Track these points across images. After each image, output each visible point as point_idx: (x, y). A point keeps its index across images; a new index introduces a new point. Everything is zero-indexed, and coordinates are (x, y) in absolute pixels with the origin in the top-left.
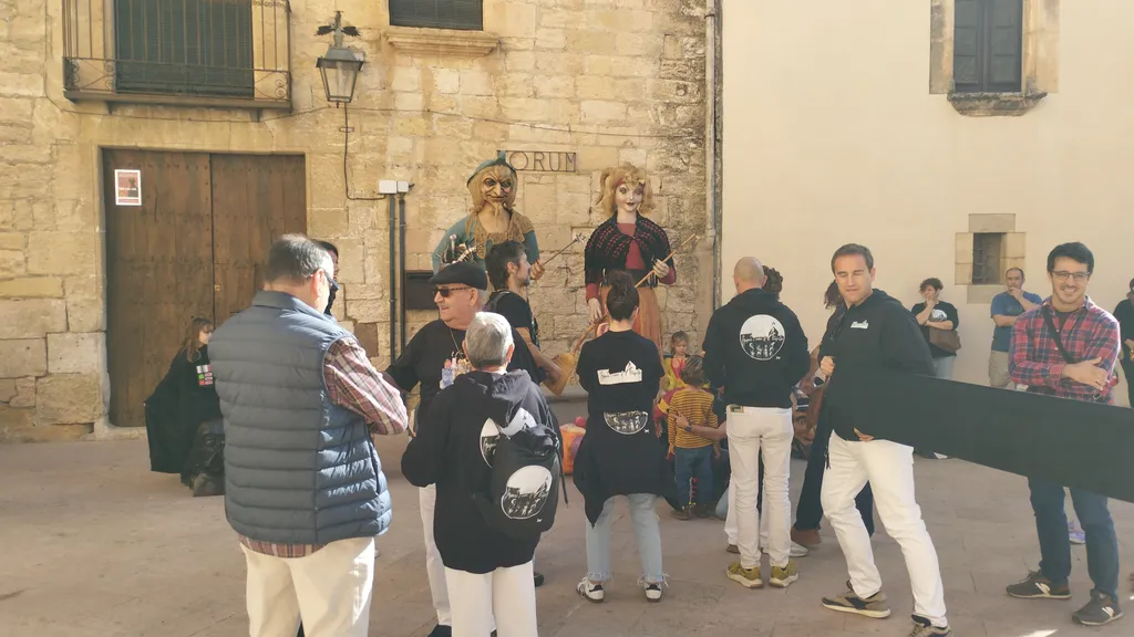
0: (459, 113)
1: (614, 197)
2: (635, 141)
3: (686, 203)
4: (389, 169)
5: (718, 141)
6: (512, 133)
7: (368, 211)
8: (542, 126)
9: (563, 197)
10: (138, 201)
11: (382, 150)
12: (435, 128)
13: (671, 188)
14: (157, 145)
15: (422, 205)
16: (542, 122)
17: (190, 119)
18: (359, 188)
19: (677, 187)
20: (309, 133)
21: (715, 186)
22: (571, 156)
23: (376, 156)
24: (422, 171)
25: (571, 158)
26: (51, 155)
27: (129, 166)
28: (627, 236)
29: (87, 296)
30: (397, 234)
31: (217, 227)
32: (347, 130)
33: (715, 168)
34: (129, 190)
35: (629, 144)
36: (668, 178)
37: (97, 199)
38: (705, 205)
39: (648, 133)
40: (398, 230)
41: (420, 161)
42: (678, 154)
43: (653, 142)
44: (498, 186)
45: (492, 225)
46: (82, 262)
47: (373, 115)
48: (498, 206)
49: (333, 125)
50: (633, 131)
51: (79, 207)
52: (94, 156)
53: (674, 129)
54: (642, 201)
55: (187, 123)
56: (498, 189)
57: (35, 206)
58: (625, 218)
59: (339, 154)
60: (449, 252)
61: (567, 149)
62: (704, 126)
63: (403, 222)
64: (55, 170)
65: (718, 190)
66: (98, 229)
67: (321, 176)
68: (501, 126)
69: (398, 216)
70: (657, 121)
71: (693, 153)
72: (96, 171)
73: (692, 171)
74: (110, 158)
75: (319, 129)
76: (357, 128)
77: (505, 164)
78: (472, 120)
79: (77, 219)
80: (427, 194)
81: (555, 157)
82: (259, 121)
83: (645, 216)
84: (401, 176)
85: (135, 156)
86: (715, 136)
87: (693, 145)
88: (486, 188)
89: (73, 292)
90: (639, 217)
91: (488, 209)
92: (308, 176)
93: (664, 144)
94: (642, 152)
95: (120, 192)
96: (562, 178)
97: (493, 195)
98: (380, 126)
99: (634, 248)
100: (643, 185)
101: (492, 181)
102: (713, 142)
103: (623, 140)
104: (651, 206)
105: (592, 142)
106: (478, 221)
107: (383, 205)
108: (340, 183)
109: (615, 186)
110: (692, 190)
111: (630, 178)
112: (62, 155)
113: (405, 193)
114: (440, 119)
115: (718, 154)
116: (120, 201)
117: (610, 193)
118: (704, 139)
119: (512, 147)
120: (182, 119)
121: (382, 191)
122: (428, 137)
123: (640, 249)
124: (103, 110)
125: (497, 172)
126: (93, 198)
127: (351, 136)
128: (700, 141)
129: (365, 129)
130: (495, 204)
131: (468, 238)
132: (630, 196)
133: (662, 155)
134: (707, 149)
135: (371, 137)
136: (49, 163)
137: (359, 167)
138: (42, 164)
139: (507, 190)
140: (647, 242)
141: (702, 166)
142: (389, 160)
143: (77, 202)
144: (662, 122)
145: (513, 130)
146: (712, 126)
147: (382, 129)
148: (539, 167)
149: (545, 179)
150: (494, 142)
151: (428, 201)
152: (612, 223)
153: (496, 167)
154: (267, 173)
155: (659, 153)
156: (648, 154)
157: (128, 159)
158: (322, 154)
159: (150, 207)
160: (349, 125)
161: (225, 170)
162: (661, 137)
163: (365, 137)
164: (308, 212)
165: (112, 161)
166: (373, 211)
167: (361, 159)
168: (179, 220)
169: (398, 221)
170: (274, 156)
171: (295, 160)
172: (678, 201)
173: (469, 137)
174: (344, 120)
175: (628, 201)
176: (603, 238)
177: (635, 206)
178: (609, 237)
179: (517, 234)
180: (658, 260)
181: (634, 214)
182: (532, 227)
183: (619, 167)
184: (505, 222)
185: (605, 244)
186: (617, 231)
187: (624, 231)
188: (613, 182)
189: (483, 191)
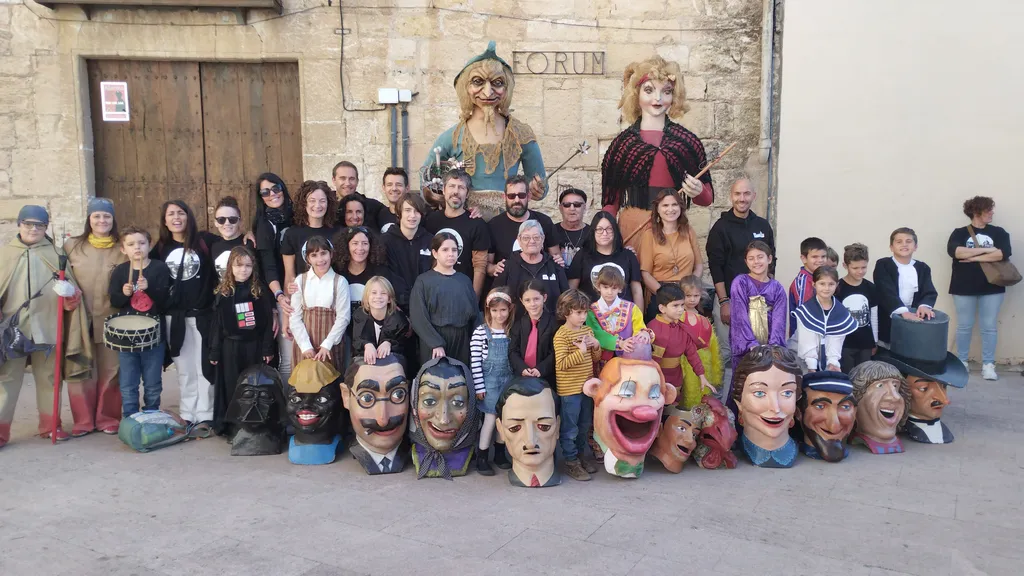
0: (468, 9)
1: (637, 99)
2: (676, 36)
3: (736, 110)
4: (390, 75)
5: (777, 32)
6: (530, 30)
7: (368, 124)
8: (565, 21)
9: (590, 104)
10: (125, 117)
11: (382, 53)
12: (442, 27)
13: (717, 91)
14: (139, 54)
15: (428, 116)
16: (565, 17)
17: (172, 24)
18: (357, 98)
19: (727, 91)
20: (301, 36)
21: (773, 88)
22: (599, 56)
23: (376, 61)
24: (427, 77)
25: (599, 58)
26: (31, 66)
27: (116, 78)
28: (651, 146)
29: (72, 219)
30: (400, 149)
31: (207, 143)
32: (342, 32)
33: (773, 67)
34: (116, 102)
35: (668, 40)
36: (714, 80)
37: (79, 115)
38: (759, 111)
39: (691, 26)
40: (400, 140)
41: (424, 65)
42: (727, 51)
43: (699, 37)
44: (488, 85)
45: (484, 134)
46: (67, 183)
47: (371, 14)
48: (489, 111)
49: (327, 26)
50: (673, 24)
51: (61, 123)
52: (75, 69)
53: (724, 20)
54: (672, 103)
55: (170, 28)
56: (487, 90)
57: (16, 122)
58: (652, 124)
59: (334, 59)
60: (434, 168)
61: (593, 48)
62: (760, 16)
63: (406, 135)
64: (36, 83)
65: (775, 93)
66: (81, 147)
67: (316, 85)
68: (517, 23)
69: (400, 129)
70: (704, 11)
71: (745, 49)
72: (77, 82)
73: (744, 70)
74: (94, 69)
75: (312, 31)
76: (354, 30)
77: (496, 58)
78: (484, 17)
79: (59, 136)
80: (433, 102)
81: (580, 58)
82: (246, 24)
83: (675, 121)
84: (403, 84)
85: (123, 66)
86: (774, 27)
87: (746, 39)
88: (474, 89)
89: (59, 215)
90: (668, 124)
91: (479, 114)
92: (301, 86)
93: (711, 39)
94: (684, 49)
95: (107, 106)
96: (588, 82)
97: (482, 97)
98: (380, 26)
99: (660, 161)
100: (673, 83)
101: (481, 80)
102: (771, 34)
103: (659, 37)
104: (684, 109)
105: (624, 38)
106: (467, 129)
107: (385, 116)
108: (337, 91)
109: (639, 84)
110: (744, 94)
111: (656, 74)
112: (41, 66)
113: (408, 103)
114: (448, 17)
115: (776, 48)
116: (107, 115)
117: (632, 94)
118: (760, 32)
119: (528, 47)
120: (163, 24)
121: (382, 101)
122: (433, 38)
123: (668, 161)
124: (82, 16)
125: (487, 68)
126: (74, 111)
127: (347, 39)
128: (755, 34)
129: (363, 30)
130: (485, 109)
131: (455, 151)
132: (656, 96)
133: (708, 52)
134: (764, 45)
135: (369, 40)
136: (29, 75)
137: (356, 74)
138: (22, 77)
139: (500, 90)
140: (675, 153)
141: (756, 65)
142: (390, 65)
144: (709, 12)
145: (531, 28)
146: (771, 14)
147: (381, 30)
148: (561, 69)
149: (568, 84)
150: (509, 42)
151: (433, 111)
152: (634, 131)
153: (485, 62)
154: (261, 83)
155: (705, 50)
156: (691, 51)
157: (114, 70)
158: (316, 59)
159: (139, 122)
160: (345, 26)
161: (215, 80)
162: (708, 31)
163: (363, 40)
164: (303, 126)
165: (97, 73)
166: (374, 124)
167: (360, 65)
168: (169, 136)
169: (400, 135)
170: (267, 64)
171: (288, 67)
172: (726, 107)
173: (480, 37)
174: (339, 20)
175: (654, 103)
176: (623, 148)
177: (664, 108)
178: (630, 149)
179: (514, 145)
180: (689, 176)
181: (663, 119)
182: (534, 137)
183: (645, 61)
184: (500, 128)
185: (625, 156)
186: (639, 141)
187: (648, 140)
188: (636, 79)
189: (472, 93)
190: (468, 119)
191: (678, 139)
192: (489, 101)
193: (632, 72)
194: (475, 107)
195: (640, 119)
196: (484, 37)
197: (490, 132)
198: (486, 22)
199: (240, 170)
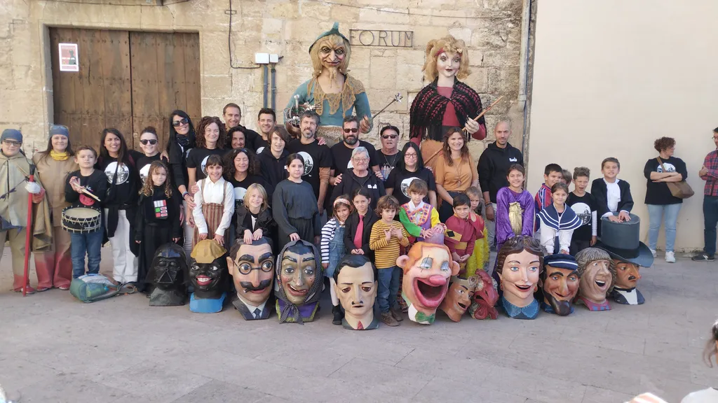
1: (435, 66)
2: (462, 21)
3: (503, 74)
4: (263, 43)
5: (532, 21)
6: (361, 15)
7: (248, 78)
8: (387, 9)
9: (402, 68)
10: (76, 68)
11: (258, 28)
12: (300, 11)
13: (490, 61)
14: (87, 24)
15: (290, 73)
16: (387, 6)
17: (110, 4)
18: (241, 59)
19: (497, 60)
20: (201, 15)
21: (528, 60)
22: (409, 34)
23: (254, 33)
24: (290, 46)
25: (410, 35)
26: (9, 31)
27: (69, 41)
28: (445, 98)
29: (37, 140)
30: (270, 96)
31: (134, 89)
32: (230, 12)
33: (528, 45)
34: (69, 57)
35: (457, 24)
36: (488, 53)
37: (43, 66)
38: (518, 75)
39: (473, 15)
40: (270, 90)
41: (288, 37)
42: (498, 33)
43: (479, 23)
44: (333, 53)
45: (329, 86)
46: (34, 114)
47: (252, 1)
48: (333, 70)
49: (220, 8)
50: (461, 13)
51: (30, 71)
52: (40, 33)
53: (496, 11)
54: (459, 68)
55: (108, 7)
56: (332, 56)
58: (445, 82)
59: (225, 31)
60: (294, 109)
61: (405, 28)
62: (521, 9)
63: (274, 86)
64: (13, 43)
65: (530, 63)
66: (44, 89)
67: (211, 49)
68: (353, 10)
69: (270, 81)
70: (482, 5)
71: (510, 32)
72: (42, 43)
73: (509, 46)
74: (54, 34)
75: (209, 12)
76: (239, 12)
77: (339, 34)
78: (330, 5)
79: (29, 81)
80: (293, 64)
81: (396, 35)
82: (163, 5)
83: (461, 81)
84: (273, 50)
85: (75, 32)
86: (530, 17)
87: (510, 25)
88: (323, 55)
89: (28, 136)
90: (457, 82)
91: (326, 73)
92: (201, 50)
93: (487, 25)
94: (468, 31)
95: (63, 60)
96: (401, 52)
97: (329, 61)
98: (257, 9)
99: (450, 108)
100: (461, 54)
101: (328, 49)
102: (528, 22)
103: (451, 22)
104: (467, 73)
105: (427, 22)
106: (317, 83)
107: (259, 73)
108: (226, 55)
109: (437, 54)
110: (508, 63)
111: (449, 48)
112: (16, 31)
113: (275, 64)
114: (304, 4)
115: (531, 32)
116: (63, 67)
117: (432, 61)
118: (520, 21)
119: (360, 26)
120: (104, 4)
121: (258, 61)
122: (294, 19)
123: (456, 108)
125: (333, 41)
126: (39, 64)
127: (234, 18)
128: (517, 22)
129: (245, 12)
130: (331, 69)
131: (309, 98)
132: (449, 63)
133: (485, 34)
134: (523, 29)
135: (250, 19)
136: (9, 37)
137: (240, 42)
138: (3, 39)
139: (341, 56)
140: (462, 103)
141: (518, 43)
142: (264, 36)
143: (29, 67)
144: (486, 6)
145: (363, 13)
146: (528, 8)
147: (258, 12)
148: (383, 43)
149: (388, 53)
150: (347, 23)
151: (294, 70)
152: (433, 86)
153: (331, 37)
154: (172, 47)
155: (482, 32)
156: (473, 32)
157: (68, 35)
158: (212, 31)
159: (85, 72)
160: (233, 9)
161: (140, 44)
162: (485, 19)
163: (245, 18)
164: (201, 78)
165: (56, 37)
166: (251, 77)
167: (242, 36)
168: (106, 83)
169: (270, 86)
170: (177, 34)
171: (192, 36)
172: (496, 72)
173: (328, 18)
174: (228, 4)
175: (447, 68)
176: (425, 99)
177: (453, 72)
178: (429, 99)
179: (350, 95)
180: (470, 119)
181: (453, 78)
182: (363, 89)
183: (442, 39)
184: (340, 84)
185: (426, 104)
186: (436, 93)
187: (442, 93)
188: (436, 51)
189: (321, 58)
190: (318, 76)
191: (463, 93)
192: (333, 64)
193: (432, 46)
194: (323, 68)
195: (437, 79)
196: (331, 19)
197: (333, 84)
198: (331, 8)
199: (157, 107)
